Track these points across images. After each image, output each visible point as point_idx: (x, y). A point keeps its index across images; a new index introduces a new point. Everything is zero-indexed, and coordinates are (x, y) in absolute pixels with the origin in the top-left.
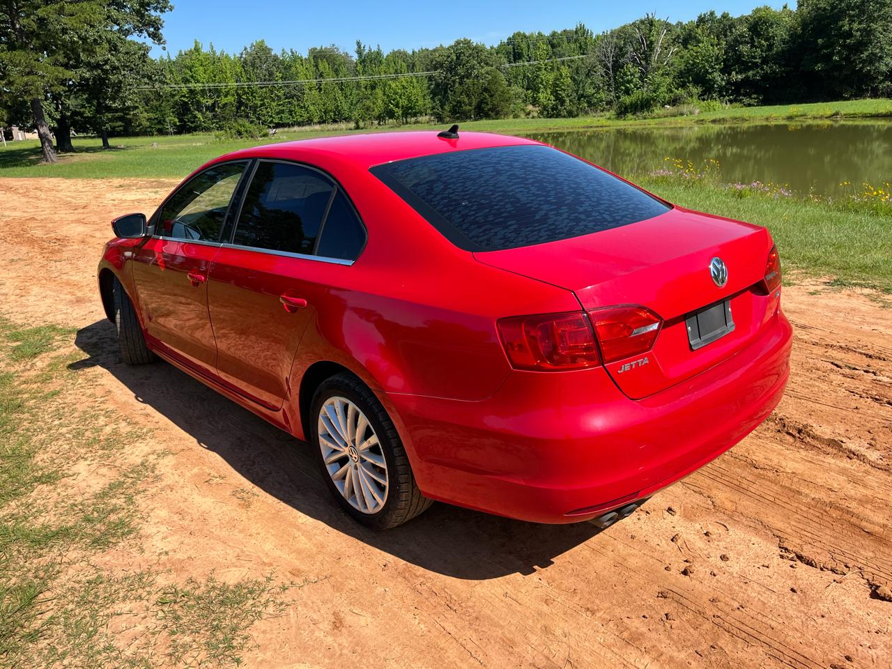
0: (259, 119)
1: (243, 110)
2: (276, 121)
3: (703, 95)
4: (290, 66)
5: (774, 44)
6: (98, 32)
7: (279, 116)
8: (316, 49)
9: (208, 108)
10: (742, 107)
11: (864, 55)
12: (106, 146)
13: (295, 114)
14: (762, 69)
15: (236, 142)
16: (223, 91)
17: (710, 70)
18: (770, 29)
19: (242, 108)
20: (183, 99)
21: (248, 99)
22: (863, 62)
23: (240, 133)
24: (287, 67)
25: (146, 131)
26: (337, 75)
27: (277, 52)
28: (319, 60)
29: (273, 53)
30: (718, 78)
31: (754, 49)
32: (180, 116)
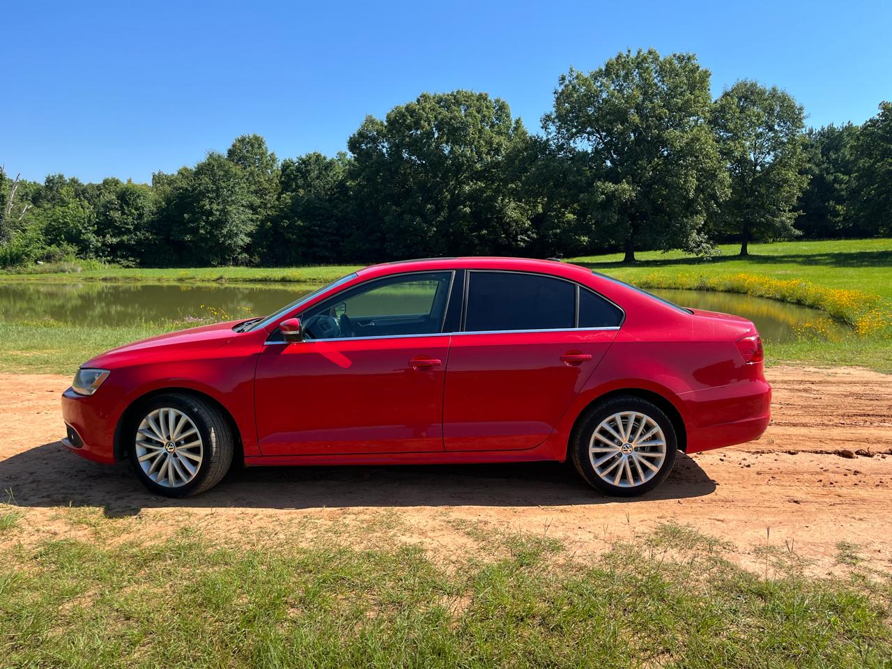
3: (80, 254)
5: (143, 214)
10: (121, 268)
11: (225, 231)
14: (136, 235)
17: (83, 231)
18: (138, 200)
22: (224, 236)
30: (94, 240)
31: (125, 216)
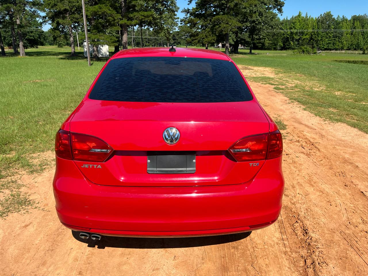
0: (318, 46)
1: (312, 42)
2: (325, 47)
4: (340, 23)
6: (257, 8)
7: (328, 45)
8: (356, 16)
9: (296, 40)
12: (251, 53)
13: (336, 45)
15: (300, 55)
16: (305, 33)
19: (311, 41)
20: (287, 36)
21: (315, 37)
23: (303, 51)
24: (338, 24)
25: (269, 48)
26: (363, 28)
27: (335, 17)
28: (356, 21)
29: (333, 17)
32: (284, 43)
